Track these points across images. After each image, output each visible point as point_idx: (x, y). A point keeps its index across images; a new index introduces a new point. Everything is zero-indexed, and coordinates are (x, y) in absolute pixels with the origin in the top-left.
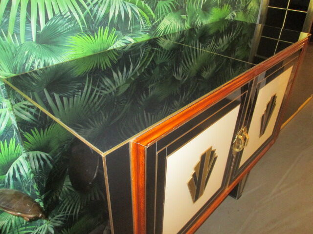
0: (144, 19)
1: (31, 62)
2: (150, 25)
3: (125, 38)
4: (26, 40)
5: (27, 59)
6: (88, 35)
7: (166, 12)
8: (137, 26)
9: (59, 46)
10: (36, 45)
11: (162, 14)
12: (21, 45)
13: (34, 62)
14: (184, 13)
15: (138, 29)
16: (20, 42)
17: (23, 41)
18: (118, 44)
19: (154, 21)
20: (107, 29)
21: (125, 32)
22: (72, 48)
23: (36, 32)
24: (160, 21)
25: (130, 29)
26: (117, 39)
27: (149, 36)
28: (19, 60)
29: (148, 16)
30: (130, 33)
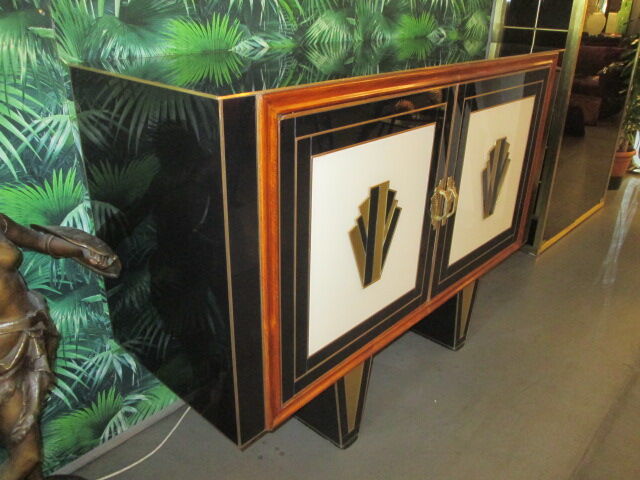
0: (286, 13)
1: (109, 47)
2: (296, 25)
3: (254, 38)
4: (105, 12)
5: (105, 42)
6: (197, 22)
7: (321, 8)
8: (274, 22)
9: (152, 31)
10: (119, 23)
11: (315, 9)
12: (98, 19)
13: (113, 50)
14: (352, 15)
15: (276, 28)
16: (96, 13)
17: (100, 14)
18: (243, 47)
19: (301, 19)
20: (226, 20)
21: (255, 29)
22: (170, 38)
23: (121, 4)
24: (312, 22)
25: (262, 26)
26: (241, 37)
27: (293, 42)
28: (93, 41)
29: (291, 8)
30: (262, 31)
